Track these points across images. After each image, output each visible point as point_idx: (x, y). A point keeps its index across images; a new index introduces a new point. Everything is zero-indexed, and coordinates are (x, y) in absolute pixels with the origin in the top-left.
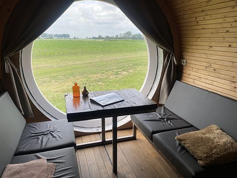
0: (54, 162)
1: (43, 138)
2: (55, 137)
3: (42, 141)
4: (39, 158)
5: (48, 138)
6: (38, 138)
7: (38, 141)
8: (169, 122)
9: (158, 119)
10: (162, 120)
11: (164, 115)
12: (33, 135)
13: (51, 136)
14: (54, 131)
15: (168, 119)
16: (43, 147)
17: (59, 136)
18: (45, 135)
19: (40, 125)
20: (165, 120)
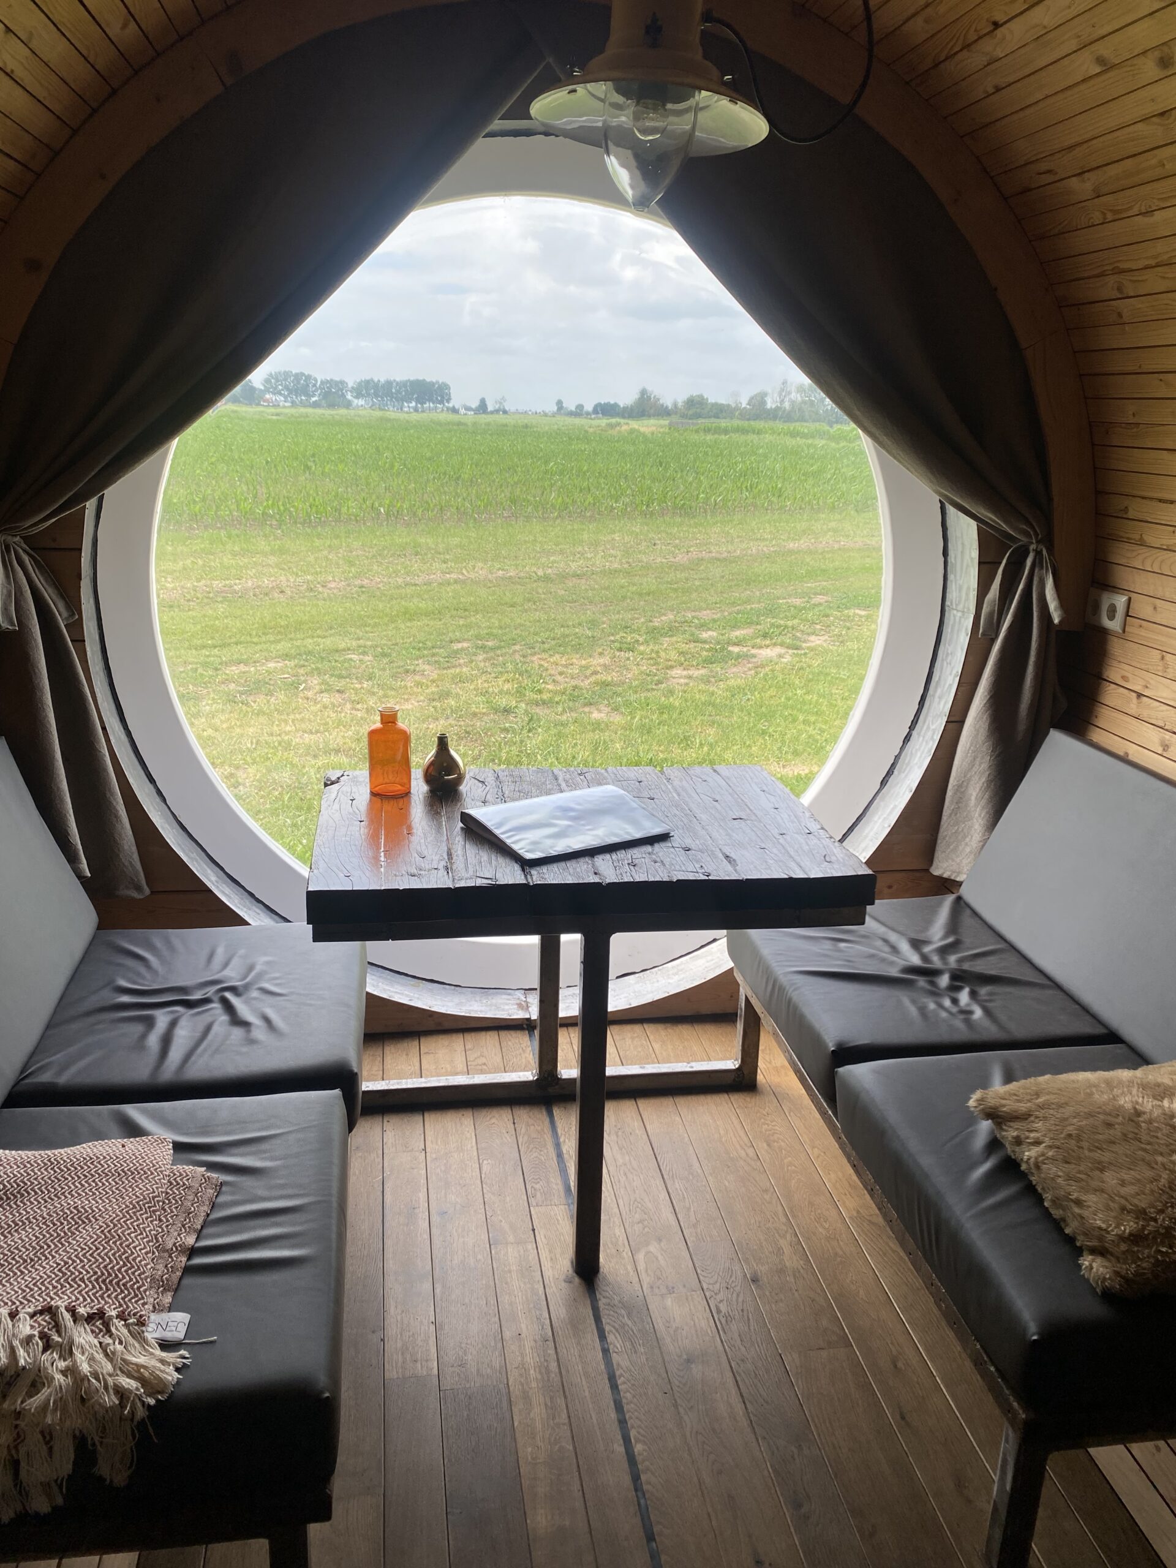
0: (212, 1166)
1: (173, 1024)
2: (245, 1024)
3: (166, 1041)
4: (133, 1130)
5: (201, 1028)
6: (150, 1022)
7: (144, 1036)
8: (964, 997)
9: (894, 972)
10: (922, 982)
11: (944, 951)
12: (126, 999)
13: (224, 1018)
14: (247, 987)
15: (959, 978)
16: (168, 1073)
17: (267, 1020)
18: (189, 1004)
19: (171, 948)
20: (944, 981)
